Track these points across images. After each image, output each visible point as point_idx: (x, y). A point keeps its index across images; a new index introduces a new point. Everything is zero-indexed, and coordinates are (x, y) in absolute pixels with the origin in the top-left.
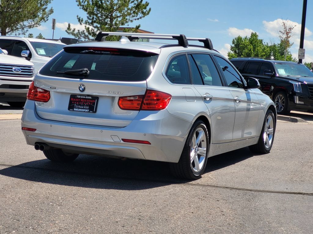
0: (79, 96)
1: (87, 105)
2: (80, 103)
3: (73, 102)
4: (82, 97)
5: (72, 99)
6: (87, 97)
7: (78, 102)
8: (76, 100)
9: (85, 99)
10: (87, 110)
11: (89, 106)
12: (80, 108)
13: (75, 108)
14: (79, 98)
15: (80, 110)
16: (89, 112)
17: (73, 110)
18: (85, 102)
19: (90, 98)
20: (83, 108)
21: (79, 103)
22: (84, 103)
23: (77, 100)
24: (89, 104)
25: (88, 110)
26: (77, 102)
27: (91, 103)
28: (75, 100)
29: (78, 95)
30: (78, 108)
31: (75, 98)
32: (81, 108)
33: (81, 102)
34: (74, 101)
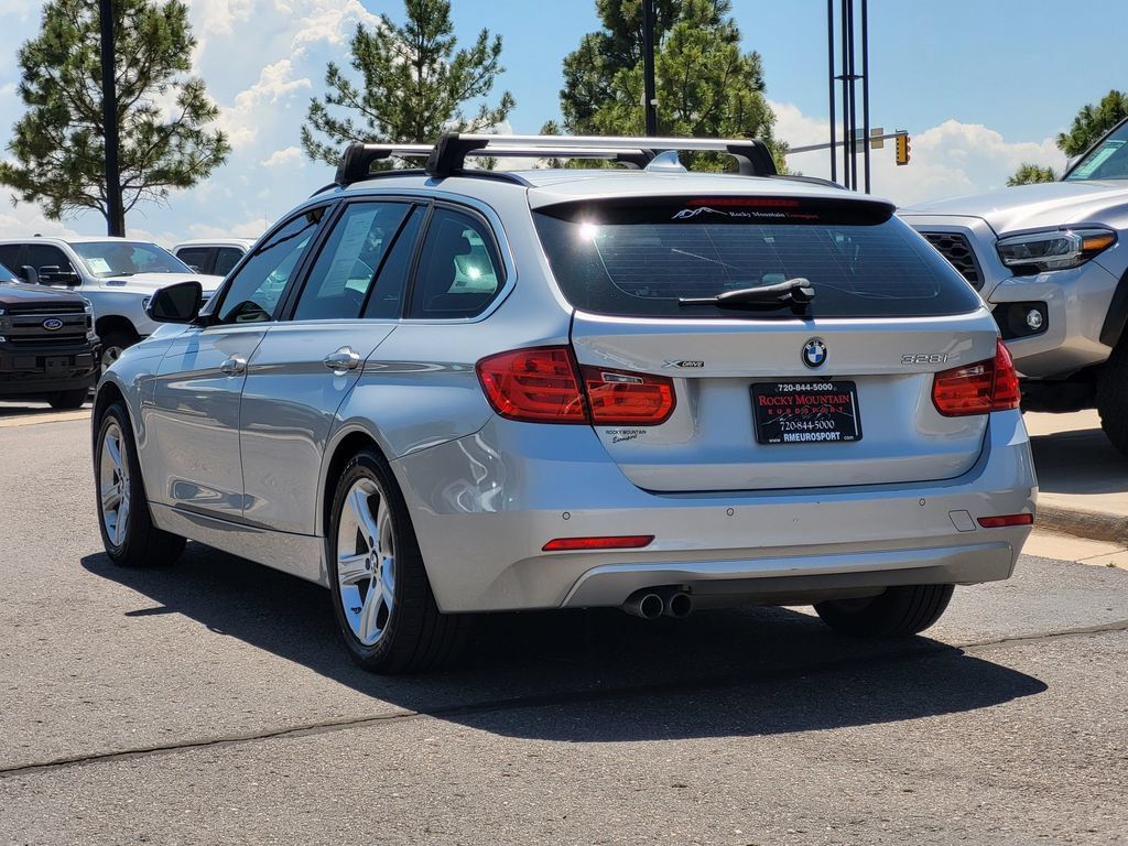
0: (788, 384)
1: (825, 417)
2: (797, 411)
3: (770, 412)
4: (798, 388)
5: (763, 400)
6: (816, 387)
7: (789, 406)
8: (778, 401)
9: (811, 393)
10: (832, 435)
11: (834, 417)
12: (803, 431)
13: (788, 432)
14: (788, 394)
15: (807, 436)
16: (842, 440)
17: (783, 442)
18: (813, 405)
19: (829, 387)
20: (815, 430)
21: (793, 412)
22: (810, 411)
23: (783, 401)
24: (832, 410)
25: (838, 433)
26: (784, 408)
27: (836, 406)
28: (774, 401)
29: (783, 384)
30: (796, 431)
31: (773, 396)
32: (808, 431)
33: (800, 406)
34: (774, 407)
